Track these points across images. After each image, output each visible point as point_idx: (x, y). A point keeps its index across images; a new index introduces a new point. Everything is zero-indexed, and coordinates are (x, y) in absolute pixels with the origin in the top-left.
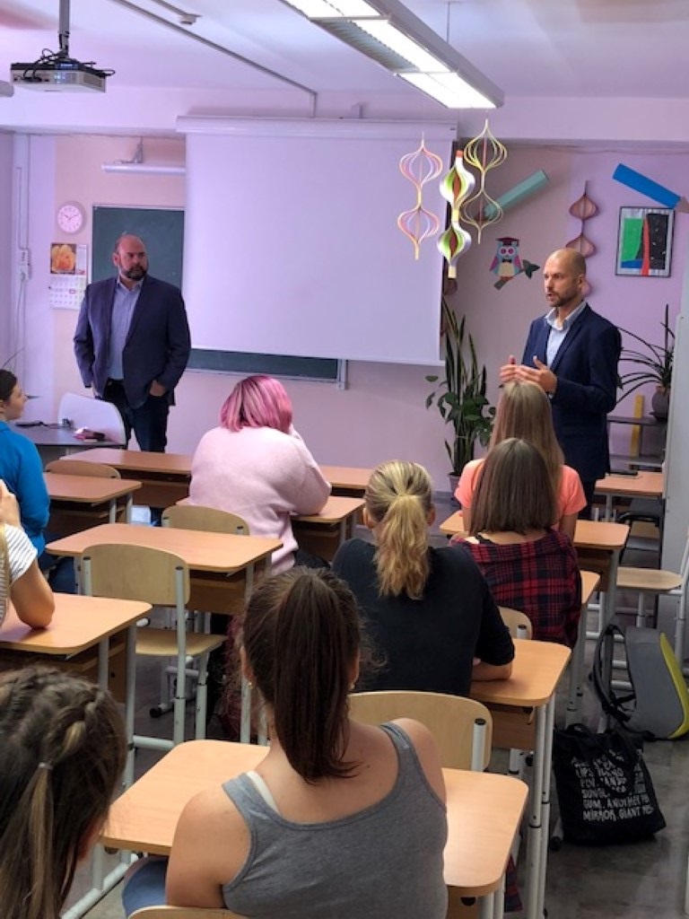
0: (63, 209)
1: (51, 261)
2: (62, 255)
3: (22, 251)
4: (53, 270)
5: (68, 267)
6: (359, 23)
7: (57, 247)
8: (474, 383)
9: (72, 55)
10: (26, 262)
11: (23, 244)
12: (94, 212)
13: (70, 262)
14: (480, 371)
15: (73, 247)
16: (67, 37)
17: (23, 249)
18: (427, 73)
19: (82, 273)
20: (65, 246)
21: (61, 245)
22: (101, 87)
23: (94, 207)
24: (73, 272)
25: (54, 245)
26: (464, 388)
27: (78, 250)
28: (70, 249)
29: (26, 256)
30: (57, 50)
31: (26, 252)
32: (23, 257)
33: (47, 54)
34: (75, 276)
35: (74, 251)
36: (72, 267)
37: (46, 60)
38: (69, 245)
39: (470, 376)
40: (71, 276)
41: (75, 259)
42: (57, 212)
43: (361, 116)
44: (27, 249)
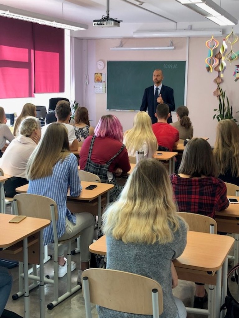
0: (98, 63)
1: (95, 78)
2: (98, 77)
3: (86, 76)
4: (96, 81)
5: (100, 80)
6: (196, 4)
7: (96, 74)
8: (228, 112)
9: (110, 17)
10: (87, 79)
11: (86, 74)
12: (108, 63)
13: (100, 79)
14: (230, 108)
15: (101, 74)
16: (109, 11)
17: (86, 75)
18: (215, 16)
19: (104, 82)
20: (99, 74)
21: (97, 74)
22: (119, 26)
23: (107, 61)
24: (101, 82)
25: (95, 74)
26: (225, 113)
27: (103, 75)
28: (100, 75)
29: (87, 77)
30: (106, 15)
31: (87, 76)
32: (86, 78)
33: (104, 17)
34: (102, 83)
35: (102, 75)
36: (101, 81)
37: (103, 19)
38: (100, 73)
39: (227, 110)
40: (101, 83)
41: (102, 78)
42: (96, 64)
44: (87, 75)
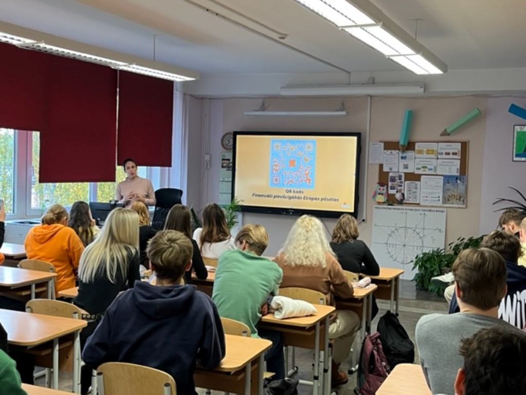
43: (373, 83)
